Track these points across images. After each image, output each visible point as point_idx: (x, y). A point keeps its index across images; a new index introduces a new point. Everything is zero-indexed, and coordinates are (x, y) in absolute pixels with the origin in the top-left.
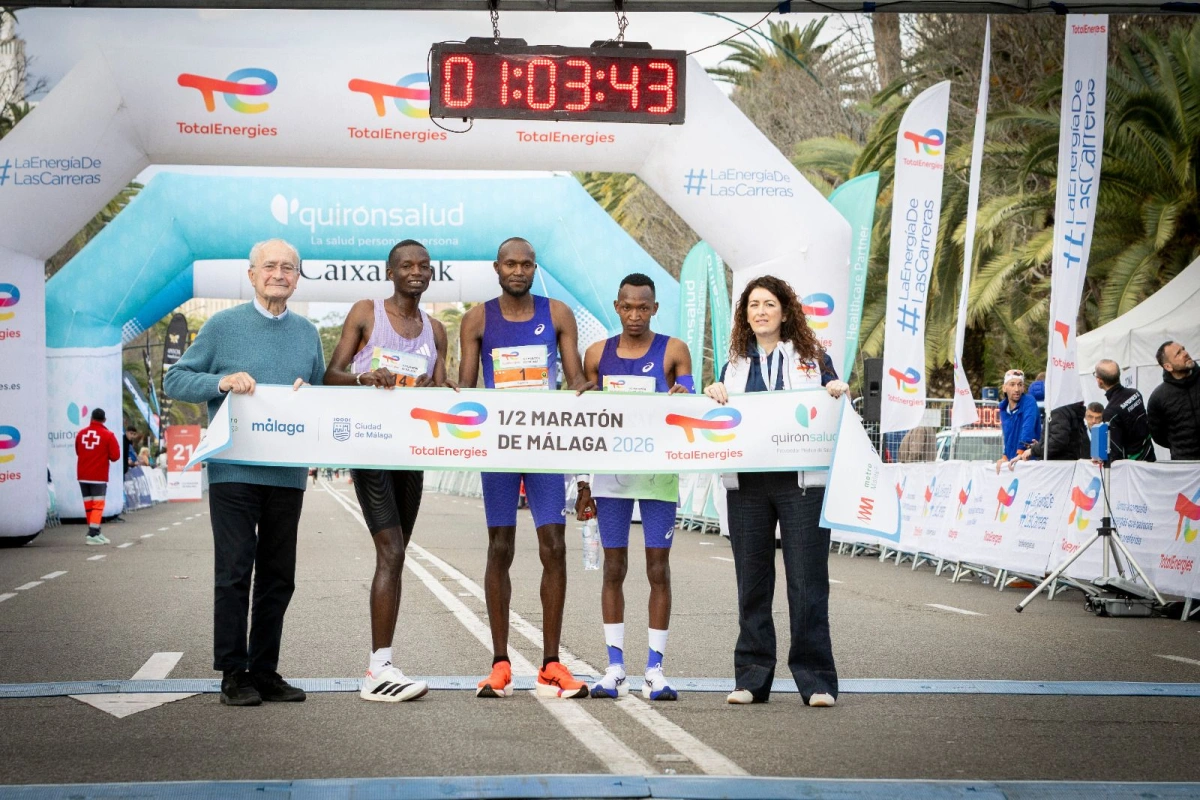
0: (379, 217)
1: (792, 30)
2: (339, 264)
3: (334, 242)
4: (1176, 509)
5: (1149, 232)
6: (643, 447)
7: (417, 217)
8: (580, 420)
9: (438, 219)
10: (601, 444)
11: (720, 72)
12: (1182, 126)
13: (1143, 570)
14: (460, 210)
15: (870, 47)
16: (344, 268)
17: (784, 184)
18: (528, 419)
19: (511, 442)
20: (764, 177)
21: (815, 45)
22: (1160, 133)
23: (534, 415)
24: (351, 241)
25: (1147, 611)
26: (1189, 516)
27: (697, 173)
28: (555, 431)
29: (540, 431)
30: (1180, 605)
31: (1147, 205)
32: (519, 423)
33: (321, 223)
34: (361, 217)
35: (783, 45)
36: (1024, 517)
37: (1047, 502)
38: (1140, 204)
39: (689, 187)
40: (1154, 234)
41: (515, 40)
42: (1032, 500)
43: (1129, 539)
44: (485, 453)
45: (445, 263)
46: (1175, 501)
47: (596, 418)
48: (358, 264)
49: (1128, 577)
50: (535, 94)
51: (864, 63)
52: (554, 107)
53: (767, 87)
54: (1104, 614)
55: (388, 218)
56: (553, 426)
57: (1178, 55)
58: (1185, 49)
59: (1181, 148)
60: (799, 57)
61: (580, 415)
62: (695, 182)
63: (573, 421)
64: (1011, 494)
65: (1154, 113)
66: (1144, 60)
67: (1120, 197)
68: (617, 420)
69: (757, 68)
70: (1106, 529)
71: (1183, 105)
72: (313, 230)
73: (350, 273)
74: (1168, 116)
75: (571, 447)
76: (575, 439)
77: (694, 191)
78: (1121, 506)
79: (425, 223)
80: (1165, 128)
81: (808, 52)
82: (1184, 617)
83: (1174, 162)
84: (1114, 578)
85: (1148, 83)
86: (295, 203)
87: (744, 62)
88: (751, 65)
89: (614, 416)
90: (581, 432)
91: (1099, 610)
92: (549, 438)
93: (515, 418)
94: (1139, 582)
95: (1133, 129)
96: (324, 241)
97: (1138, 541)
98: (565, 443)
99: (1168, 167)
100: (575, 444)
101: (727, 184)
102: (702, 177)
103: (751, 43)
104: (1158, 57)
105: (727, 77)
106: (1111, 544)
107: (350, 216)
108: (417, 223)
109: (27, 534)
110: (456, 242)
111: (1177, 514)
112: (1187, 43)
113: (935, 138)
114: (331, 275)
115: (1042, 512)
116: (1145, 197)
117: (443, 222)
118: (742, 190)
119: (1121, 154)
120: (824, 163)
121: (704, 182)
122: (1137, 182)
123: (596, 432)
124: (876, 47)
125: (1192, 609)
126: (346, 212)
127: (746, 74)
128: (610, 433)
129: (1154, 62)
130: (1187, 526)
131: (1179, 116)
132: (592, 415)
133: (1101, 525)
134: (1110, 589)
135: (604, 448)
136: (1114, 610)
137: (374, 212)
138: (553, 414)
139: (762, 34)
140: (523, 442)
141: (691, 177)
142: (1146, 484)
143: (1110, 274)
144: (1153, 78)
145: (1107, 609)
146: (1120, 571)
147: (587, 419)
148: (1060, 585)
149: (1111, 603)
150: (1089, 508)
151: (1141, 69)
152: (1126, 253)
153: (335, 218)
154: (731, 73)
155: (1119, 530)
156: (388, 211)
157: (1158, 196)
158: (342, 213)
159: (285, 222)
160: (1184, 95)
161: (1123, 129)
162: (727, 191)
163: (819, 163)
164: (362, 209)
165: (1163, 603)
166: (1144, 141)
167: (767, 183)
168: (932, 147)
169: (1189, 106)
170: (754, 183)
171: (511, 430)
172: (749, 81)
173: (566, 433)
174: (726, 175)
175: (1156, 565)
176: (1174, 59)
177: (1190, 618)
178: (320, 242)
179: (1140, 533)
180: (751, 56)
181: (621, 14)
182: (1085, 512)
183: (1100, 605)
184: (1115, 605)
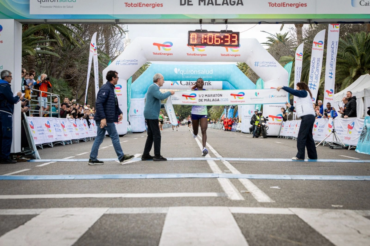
0: (196, 72)
1: (281, 35)
2: (189, 82)
3: (187, 77)
4: (348, 127)
5: (351, 74)
6: (226, 100)
7: (203, 72)
8: (214, 96)
9: (207, 73)
10: (218, 100)
11: (266, 44)
12: (358, 52)
13: (341, 140)
14: (212, 71)
15: (296, 39)
16: (190, 83)
17: (275, 64)
18: (204, 96)
19: (201, 100)
20: (271, 63)
21: (286, 38)
22: (353, 54)
23: (205, 95)
24: (190, 77)
25: (341, 148)
26: (350, 129)
27: (257, 62)
28: (209, 98)
29: (207, 98)
30: (348, 147)
31: (350, 69)
32: (203, 97)
33: (184, 73)
34: (192, 72)
35: (279, 38)
36: (319, 130)
37: (323, 127)
38: (349, 68)
39: (255, 65)
40: (352, 75)
41: (205, 30)
42: (320, 126)
43: (338, 133)
44: (196, 102)
45: (210, 82)
46: (347, 126)
47: (217, 95)
48: (192, 82)
49: (338, 141)
50: (209, 41)
51: (295, 42)
52: (213, 43)
53: (276, 46)
54: (333, 148)
55: (198, 72)
56: (209, 97)
57: (357, 38)
58: (358, 37)
59: (358, 57)
60: (282, 41)
61: (214, 95)
62: (257, 64)
63: (213, 96)
64: (317, 125)
65: (352, 50)
66: (350, 40)
67: (345, 67)
68: (221, 95)
69: (274, 43)
70: (333, 131)
71: (358, 48)
72: (183, 75)
73: (191, 84)
74: (355, 51)
75: (213, 101)
76: (213, 99)
77: (256, 66)
78: (337, 127)
79: (205, 73)
80: (354, 53)
81: (284, 40)
82: (349, 149)
83: (356, 60)
84: (335, 141)
85: (351, 44)
86: (179, 70)
87: (271, 41)
88: (273, 42)
89: (220, 95)
90: (214, 98)
91: (332, 148)
92: (208, 99)
93: (202, 96)
94: (340, 142)
95: (348, 53)
96: (185, 77)
97: (340, 134)
98: (211, 100)
99: (355, 61)
100: (213, 100)
101: (263, 64)
102: (258, 63)
103: (272, 37)
104: (353, 39)
105: (268, 45)
106: (335, 134)
107: (190, 72)
108: (203, 73)
109: (123, 134)
110: (211, 77)
111: (348, 128)
112: (359, 36)
113: (301, 54)
114: (187, 84)
115: (322, 129)
116: (350, 67)
117: (208, 73)
118: (266, 66)
119: (345, 58)
120: (286, 61)
121: (258, 64)
122: (348, 64)
123: (217, 98)
124: (297, 38)
125: (350, 147)
126: (189, 71)
127: (272, 44)
128: (220, 98)
129: (352, 40)
130: (350, 131)
131: (357, 51)
132: (216, 95)
133: (332, 131)
134: (334, 144)
135: (219, 101)
136: (335, 148)
137: (195, 71)
138: (209, 95)
139: (275, 36)
140: (203, 100)
141: (256, 63)
142: (342, 123)
143: (343, 83)
144: (352, 43)
145: (333, 147)
146: (337, 140)
147: (215, 95)
148: (325, 143)
149: (334, 146)
150: (331, 128)
151: (350, 41)
152: (346, 79)
153: (187, 72)
154: (269, 44)
155: (336, 131)
156: (197, 71)
157: (353, 67)
158: (188, 71)
159: (177, 73)
160: (358, 47)
161: (346, 54)
162: (263, 66)
163: (285, 61)
164: (192, 71)
165: (345, 146)
166: (350, 56)
167: (271, 64)
168: (300, 56)
169: (359, 48)
170: (269, 64)
171: (201, 98)
172: (272, 45)
173: (211, 98)
174: (263, 63)
175: (344, 139)
176: (356, 39)
177: (350, 149)
178: (184, 77)
179: (341, 132)
180: (273, 40)
181: (226, 25)
182: (330, 128)
183: (332, 147)
184: (335, 147)
